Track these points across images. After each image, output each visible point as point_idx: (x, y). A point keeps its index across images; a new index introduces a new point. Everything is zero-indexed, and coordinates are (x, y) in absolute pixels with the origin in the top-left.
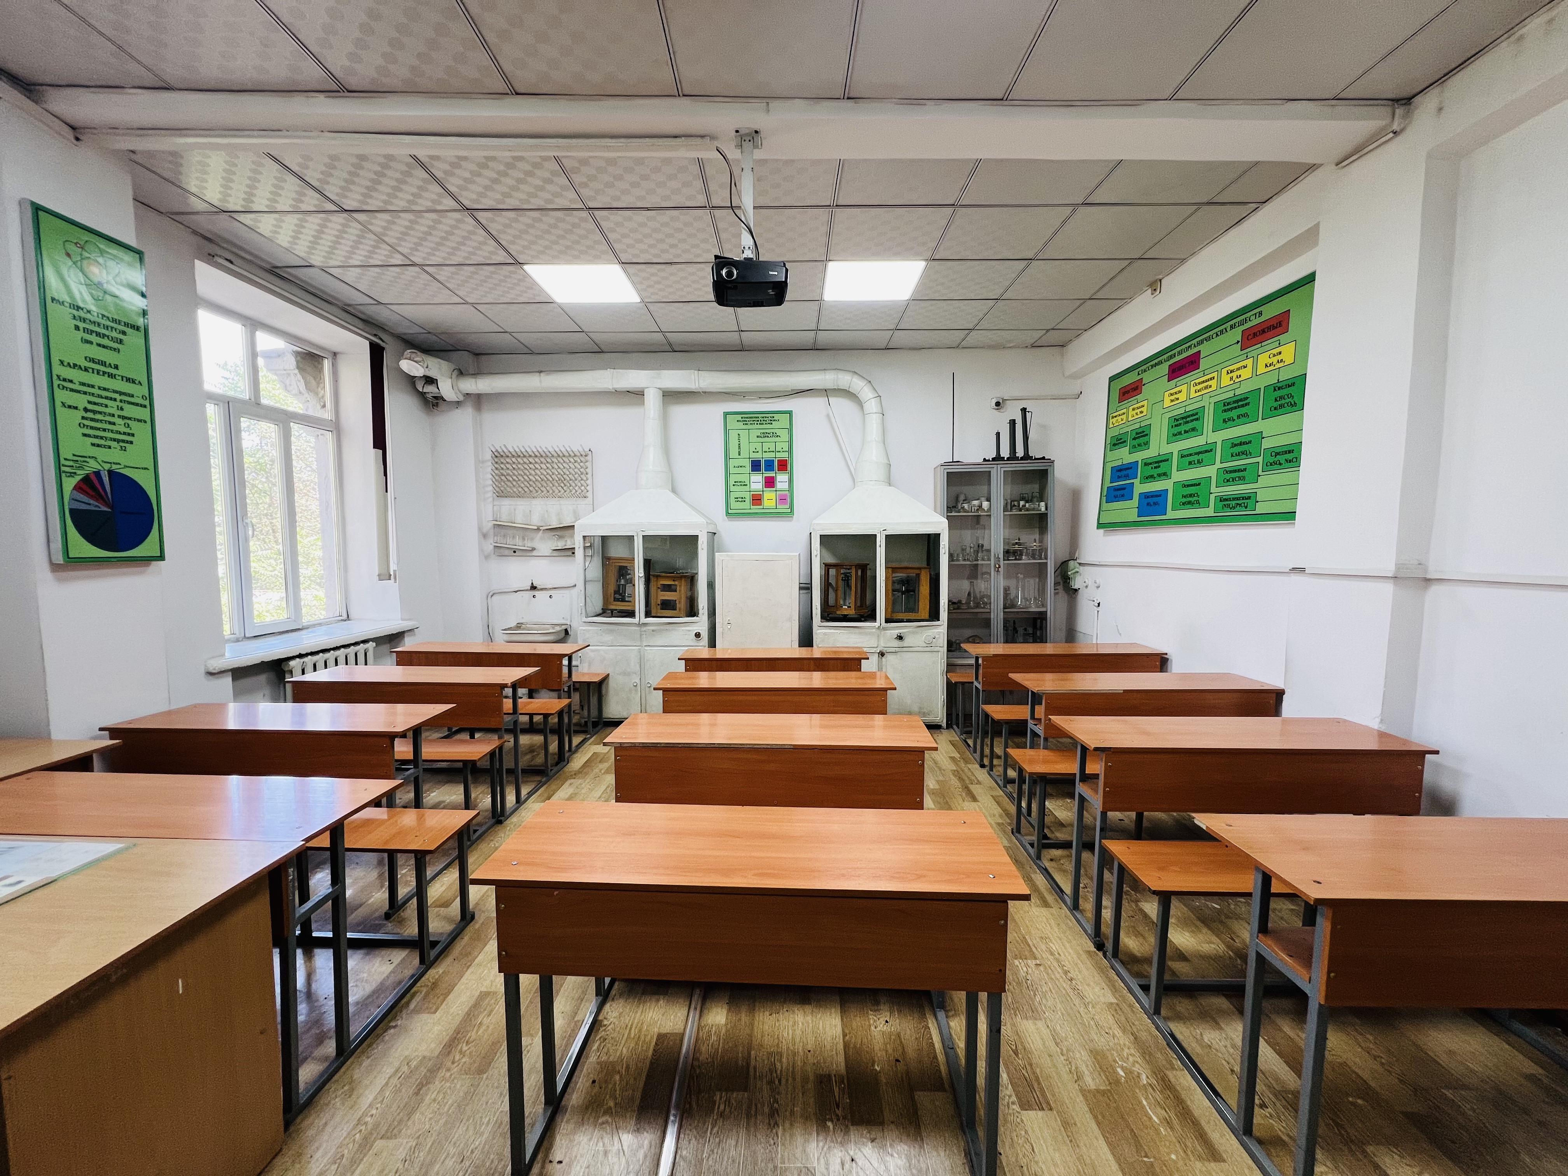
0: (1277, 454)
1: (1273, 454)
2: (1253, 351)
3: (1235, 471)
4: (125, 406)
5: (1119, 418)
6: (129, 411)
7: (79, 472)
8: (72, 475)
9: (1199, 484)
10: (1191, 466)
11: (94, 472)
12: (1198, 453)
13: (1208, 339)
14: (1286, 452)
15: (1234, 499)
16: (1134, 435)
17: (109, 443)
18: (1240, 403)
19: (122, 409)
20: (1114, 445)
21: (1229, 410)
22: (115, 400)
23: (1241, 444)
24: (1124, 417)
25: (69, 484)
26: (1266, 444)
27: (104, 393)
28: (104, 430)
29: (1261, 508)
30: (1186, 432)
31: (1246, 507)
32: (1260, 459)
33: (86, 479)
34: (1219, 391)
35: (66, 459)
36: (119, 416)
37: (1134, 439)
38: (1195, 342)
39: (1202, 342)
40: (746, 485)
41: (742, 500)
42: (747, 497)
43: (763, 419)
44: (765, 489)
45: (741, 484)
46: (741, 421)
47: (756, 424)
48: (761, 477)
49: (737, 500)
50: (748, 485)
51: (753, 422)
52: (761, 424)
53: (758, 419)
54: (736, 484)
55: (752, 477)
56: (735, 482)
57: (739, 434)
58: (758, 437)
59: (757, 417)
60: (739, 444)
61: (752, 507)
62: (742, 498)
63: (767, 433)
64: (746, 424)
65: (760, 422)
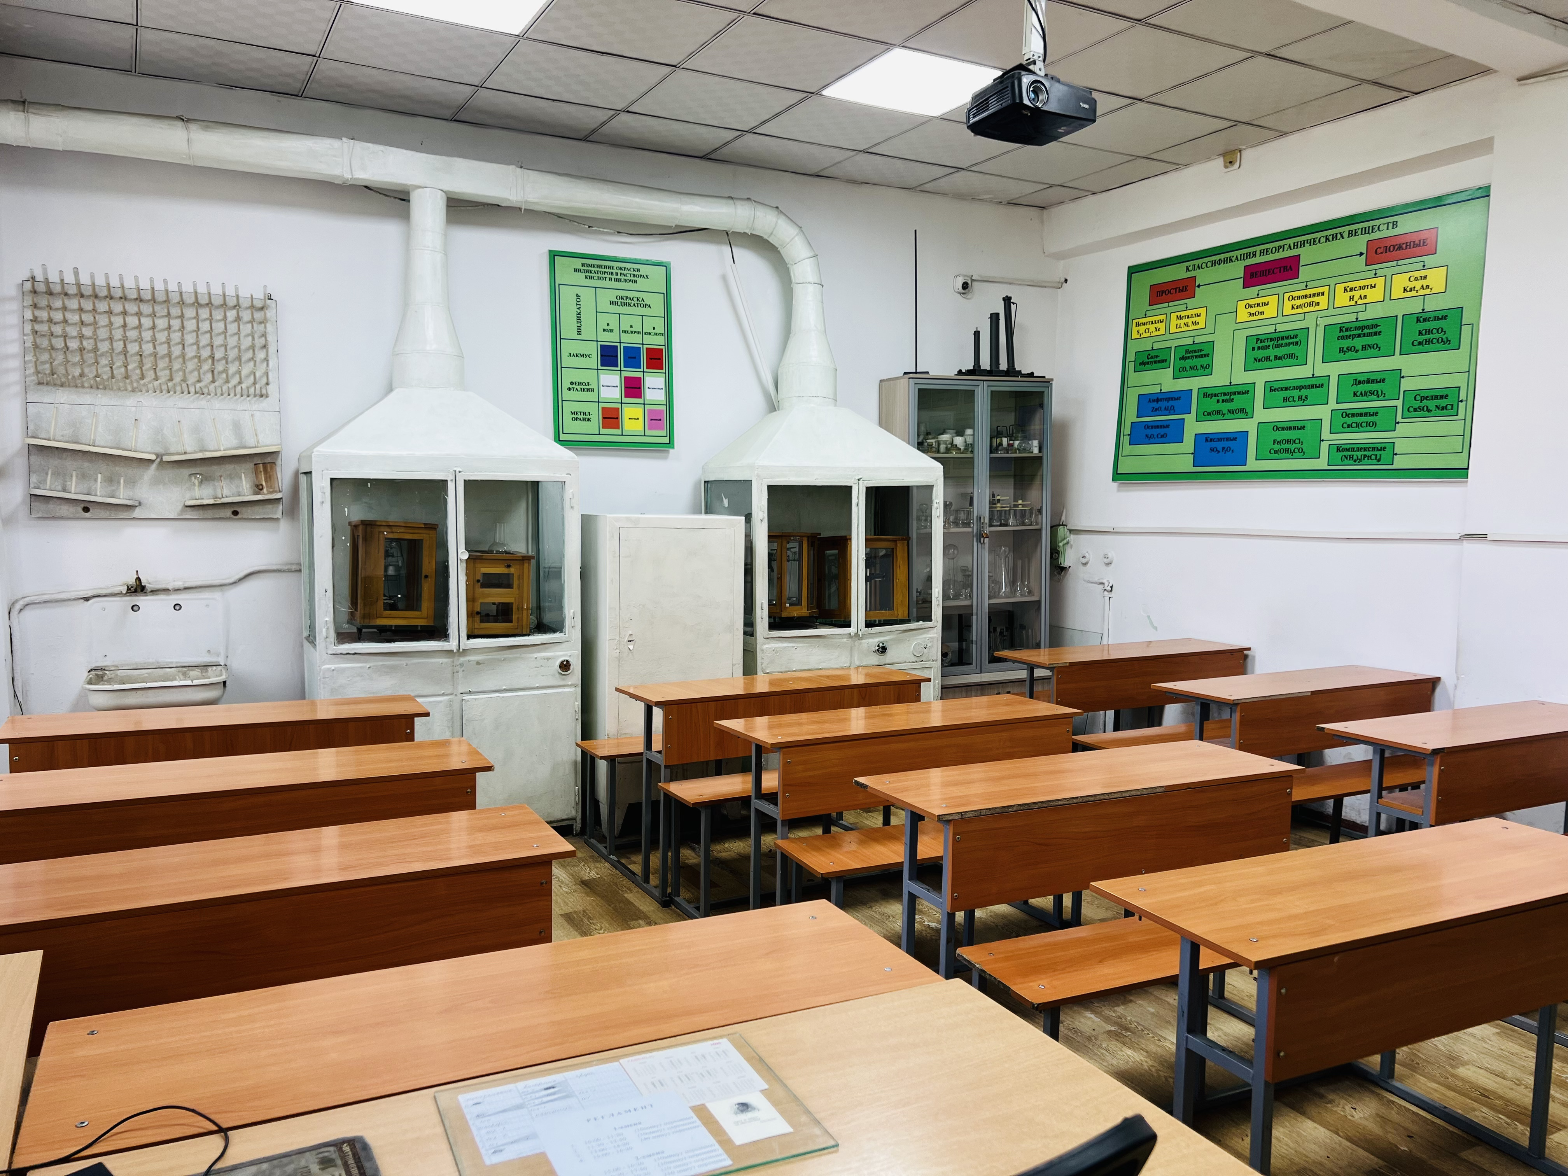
0: (1424, 398)
1: (1418, 398)
2: (1386, 269)
3: (1361, 415)
5: (1152, 327)
9: (1303, 428)
10: (1288, 403)
12: (1300, 388)
13: (1313, 242)
14: (1436, 397)
15: (1359, 449)
16: (1182, 353)
18: (1366, 331)
20: (1143, 363)
21: (1348, 337)
23: (1368, 381)
24: (1162, 326)
26: (1406, 385)
29: (1400, 462)
30: (1276, 358)
31: (1379, 460)
32: (1399, 403)
34: (1332, 311)
37: (1183, 358)
38: (1291, 241)
39: (1302, 244)
40: (593, 390)
41: (585, 416)
42: (595, 411)
43: (619, 272)
44: (625, 400)
45: (582, 387)
46: (580, 271)
47: (607, 279)
48: (618, 377)
49: (576, 416)
50: (596, 390)
51: (603, 276)
52: (616, 280)
53: (611, 271)
54: (574, 386)
55: (602, 377)
56: (572, 383)
57: (577, 295)
58: (612, 303)
59: (609, 267)
60: (579, 314)
61: (603, 431)
62: (585, 414)
63: (627, 297)
64: (591, 278)
65: (614, 276)
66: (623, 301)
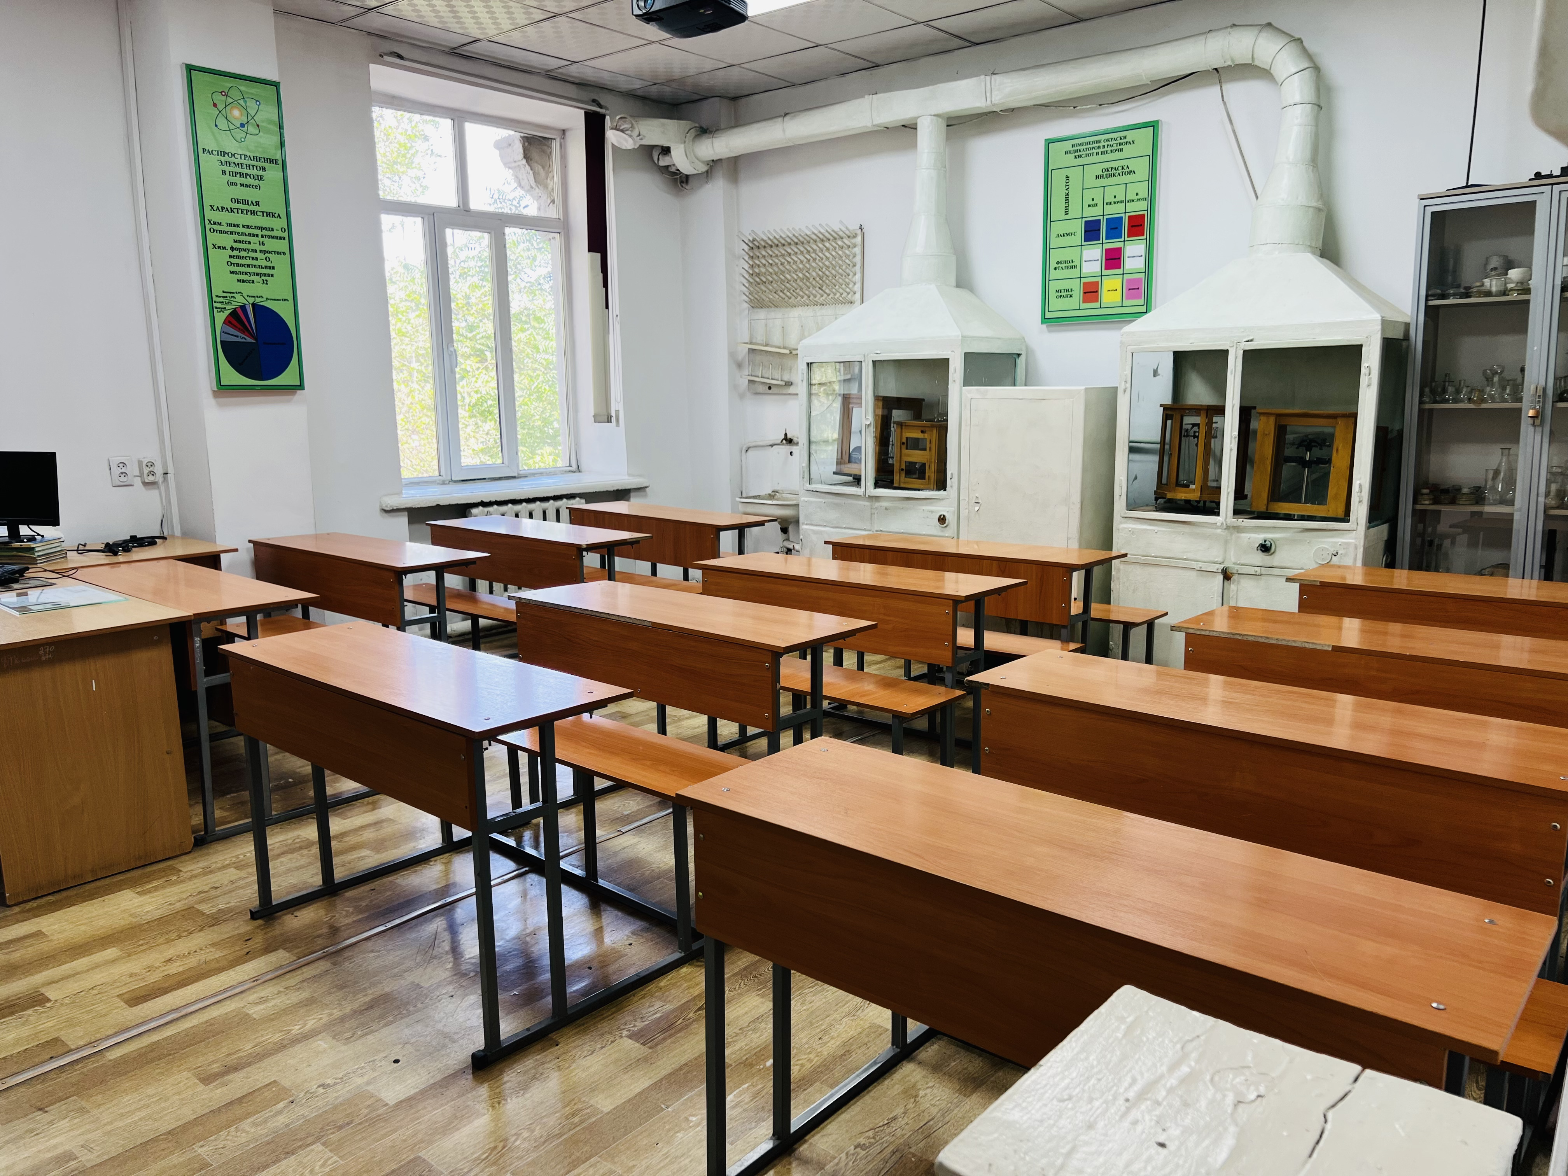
4: (266, 240)
6: (270, 245)
7: (228, 307)
8: (222, 310)
11: (241, 307)
17: (252, 278)
19: (263, 244)
22: (257, 236)
25: (220, 317)
27: (247, 231)
28: (248, 266)
33: (234, 314)
35: (217, 296)
36: (261, 251)
40: (1075, 267)
41: (1068, 293)
42: (1077, 287)
43: (1106, 144)
44: (1105, 272)
45: (1067, 265)
46: (1070, 152)
47: (1095, 154)
48: (1099, 251)
49: (1060, 294)
50: (1078, 267)
51: (1091, 152)
52: (1103, 153)
53: (1097, 145)
54: (1060, 265)
55: (1084, 252)
56: (1058, 263)
57: (1067, 177)
58: (1097, 177)
59: (1097, 142)
60: (1067, 195)
61: (1083, 306)
62: (1068, 291)
63: (1112, 168)
64: (1080, 156)
65: (1102, 150)
66: (1109, 173)
